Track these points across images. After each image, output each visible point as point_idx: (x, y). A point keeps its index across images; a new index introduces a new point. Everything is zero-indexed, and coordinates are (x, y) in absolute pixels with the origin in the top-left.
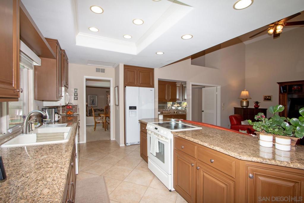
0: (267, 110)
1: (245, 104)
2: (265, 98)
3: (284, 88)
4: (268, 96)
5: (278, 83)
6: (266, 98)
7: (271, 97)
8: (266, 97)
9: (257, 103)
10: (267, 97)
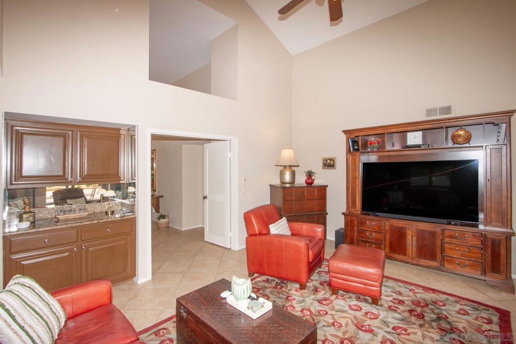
0: (327, 188)
1: (288, 177)
2: (325, 162)
3: (355, 142)
4: (329, 159)
5: (345, 132)
6: (327, 162)
7: (334, 161)
8: (326, 160)
9: (310, 175)
10: (329, 161)
